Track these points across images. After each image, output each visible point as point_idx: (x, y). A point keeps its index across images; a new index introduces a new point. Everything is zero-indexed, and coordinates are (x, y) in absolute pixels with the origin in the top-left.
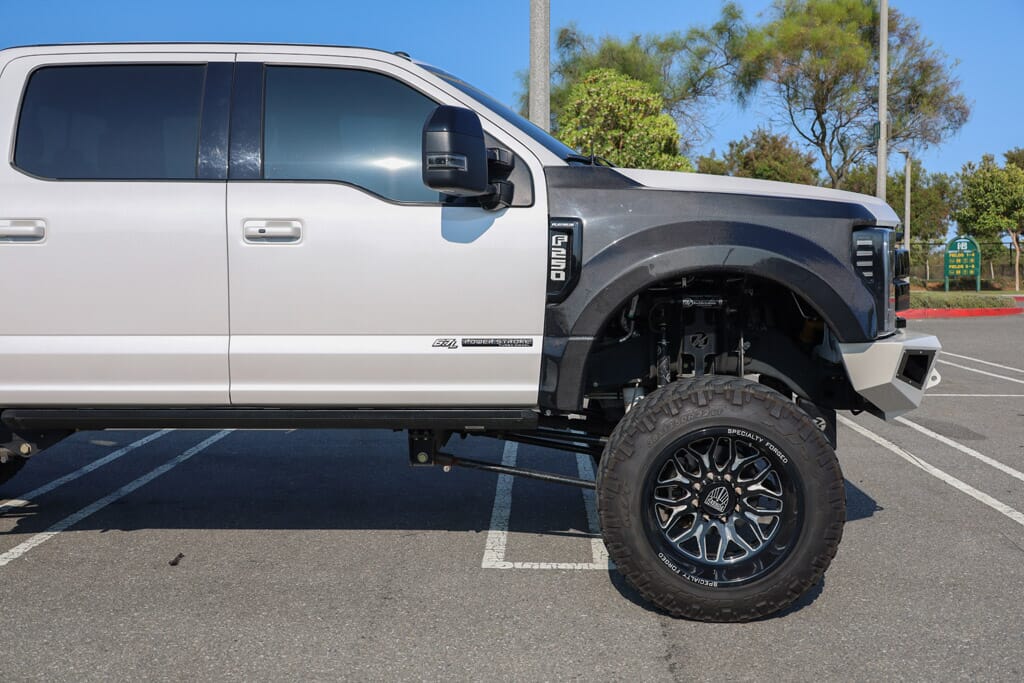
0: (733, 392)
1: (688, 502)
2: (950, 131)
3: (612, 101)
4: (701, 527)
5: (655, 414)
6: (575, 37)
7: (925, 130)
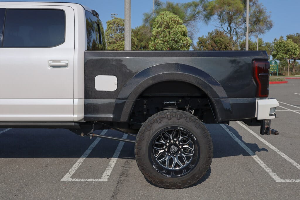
2: (267, 30)
3: (168, 20)
6: (159, 2)
7: (260, 30)
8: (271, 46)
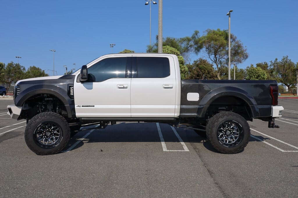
2: (244, 61)
7: (238, 60)
8: (244, 72)
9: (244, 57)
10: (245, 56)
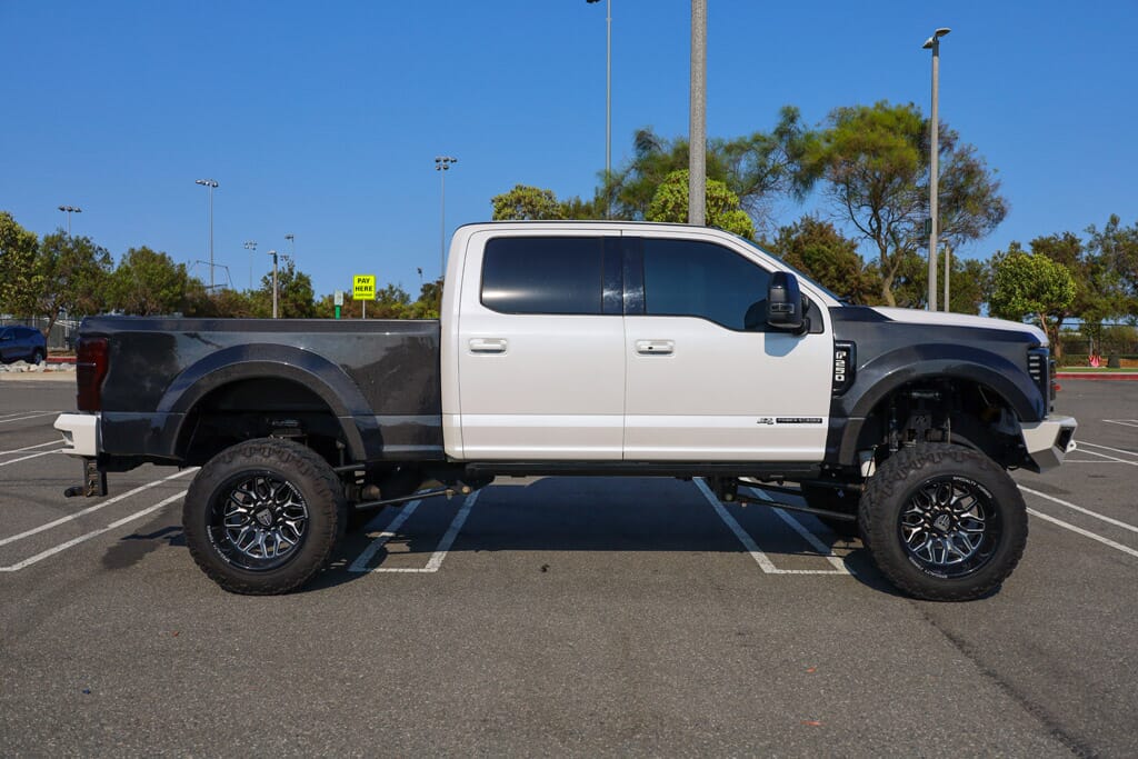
0: (956, 453)
1: (922, 525)
2: (988, 229)
4: (931, 542)
5: (905, 468)
6: (652, 139)
7: (967, 227)
8: (982, 274)
9: (990, 214)
10: (996, 209)
